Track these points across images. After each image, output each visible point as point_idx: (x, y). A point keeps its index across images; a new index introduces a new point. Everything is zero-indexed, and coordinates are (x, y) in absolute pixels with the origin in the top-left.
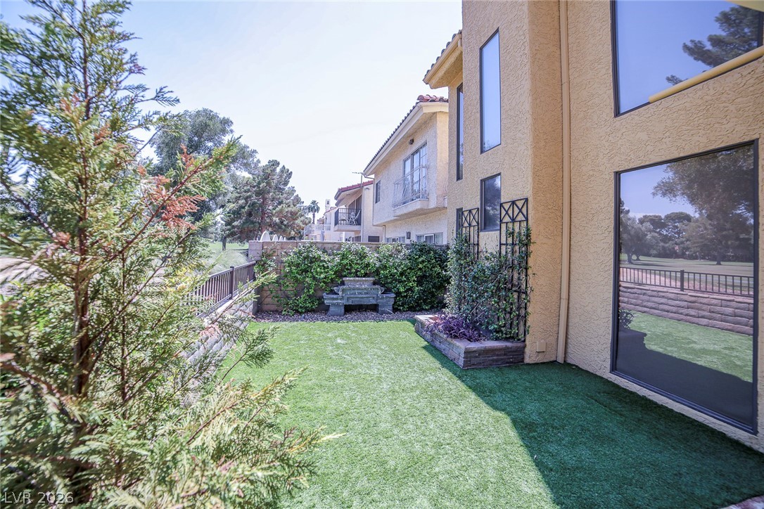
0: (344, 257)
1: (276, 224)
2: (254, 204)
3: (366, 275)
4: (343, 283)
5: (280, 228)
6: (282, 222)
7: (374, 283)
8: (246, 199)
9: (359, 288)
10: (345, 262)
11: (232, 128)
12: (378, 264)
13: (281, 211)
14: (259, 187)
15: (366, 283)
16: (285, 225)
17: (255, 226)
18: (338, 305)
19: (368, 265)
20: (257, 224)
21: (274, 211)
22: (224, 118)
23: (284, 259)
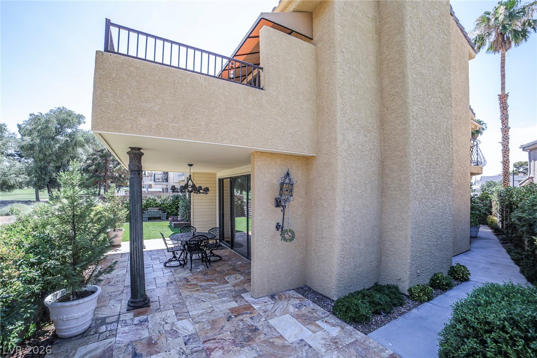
0: (148, 201)
1: (116, 177)
2: (99, 163)
3: (156, 207)
4: (147, 210)
5: (119, 180)
6: (120, 176)
7: (159, 210)
8: (93, 160)
9: (154, 211)
10: (148, 202)
11: (85, 120)
12: (160, 203)
13: (120, 169)
14: (102, 153)
15: (156, 210)
16: (123, 178)
17: (100, 179)
18: (146, 217)
19: (157, 203)
20: (102, 178)
21: (115, 169)
22: (79, 114)
23: (125, 202)
